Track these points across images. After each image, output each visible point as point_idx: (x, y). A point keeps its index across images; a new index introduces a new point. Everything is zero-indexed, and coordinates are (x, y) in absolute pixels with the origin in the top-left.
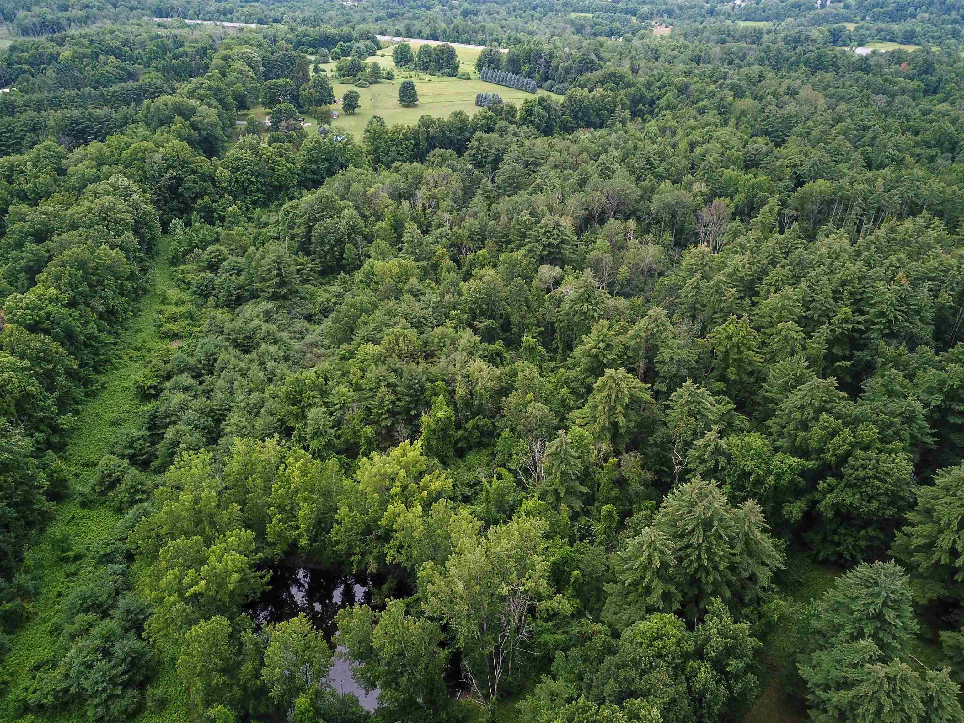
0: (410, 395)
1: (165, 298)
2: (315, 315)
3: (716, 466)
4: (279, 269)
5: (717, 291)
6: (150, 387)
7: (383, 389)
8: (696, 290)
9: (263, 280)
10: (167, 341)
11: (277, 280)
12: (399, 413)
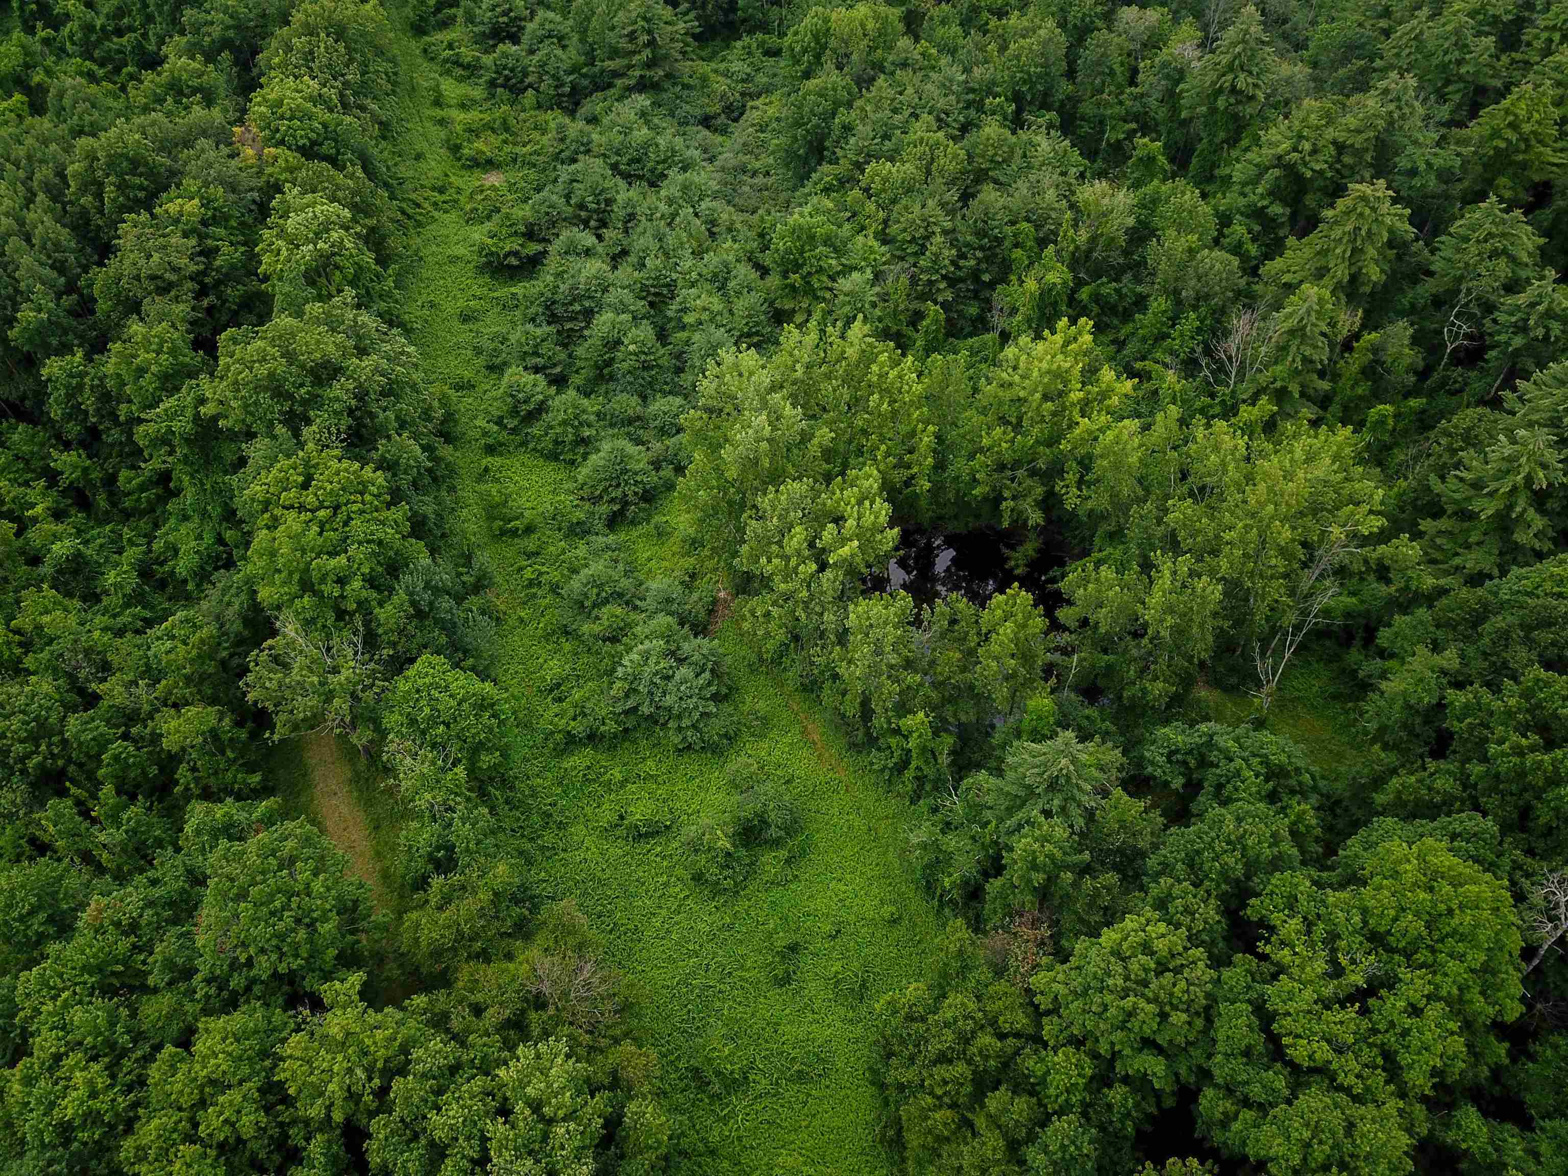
0: (982, 248)
1: (440, 95)
2: (716, 116)
3: (1546, 337)
4: (649, 32)
5: (1456, 44)
6: (507, 255)
7: (938, 239)
8: (1414, 43)
9: (614, 53)
10: (477, 172)
11: (647, 53)
12: (962, 280)
